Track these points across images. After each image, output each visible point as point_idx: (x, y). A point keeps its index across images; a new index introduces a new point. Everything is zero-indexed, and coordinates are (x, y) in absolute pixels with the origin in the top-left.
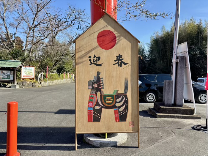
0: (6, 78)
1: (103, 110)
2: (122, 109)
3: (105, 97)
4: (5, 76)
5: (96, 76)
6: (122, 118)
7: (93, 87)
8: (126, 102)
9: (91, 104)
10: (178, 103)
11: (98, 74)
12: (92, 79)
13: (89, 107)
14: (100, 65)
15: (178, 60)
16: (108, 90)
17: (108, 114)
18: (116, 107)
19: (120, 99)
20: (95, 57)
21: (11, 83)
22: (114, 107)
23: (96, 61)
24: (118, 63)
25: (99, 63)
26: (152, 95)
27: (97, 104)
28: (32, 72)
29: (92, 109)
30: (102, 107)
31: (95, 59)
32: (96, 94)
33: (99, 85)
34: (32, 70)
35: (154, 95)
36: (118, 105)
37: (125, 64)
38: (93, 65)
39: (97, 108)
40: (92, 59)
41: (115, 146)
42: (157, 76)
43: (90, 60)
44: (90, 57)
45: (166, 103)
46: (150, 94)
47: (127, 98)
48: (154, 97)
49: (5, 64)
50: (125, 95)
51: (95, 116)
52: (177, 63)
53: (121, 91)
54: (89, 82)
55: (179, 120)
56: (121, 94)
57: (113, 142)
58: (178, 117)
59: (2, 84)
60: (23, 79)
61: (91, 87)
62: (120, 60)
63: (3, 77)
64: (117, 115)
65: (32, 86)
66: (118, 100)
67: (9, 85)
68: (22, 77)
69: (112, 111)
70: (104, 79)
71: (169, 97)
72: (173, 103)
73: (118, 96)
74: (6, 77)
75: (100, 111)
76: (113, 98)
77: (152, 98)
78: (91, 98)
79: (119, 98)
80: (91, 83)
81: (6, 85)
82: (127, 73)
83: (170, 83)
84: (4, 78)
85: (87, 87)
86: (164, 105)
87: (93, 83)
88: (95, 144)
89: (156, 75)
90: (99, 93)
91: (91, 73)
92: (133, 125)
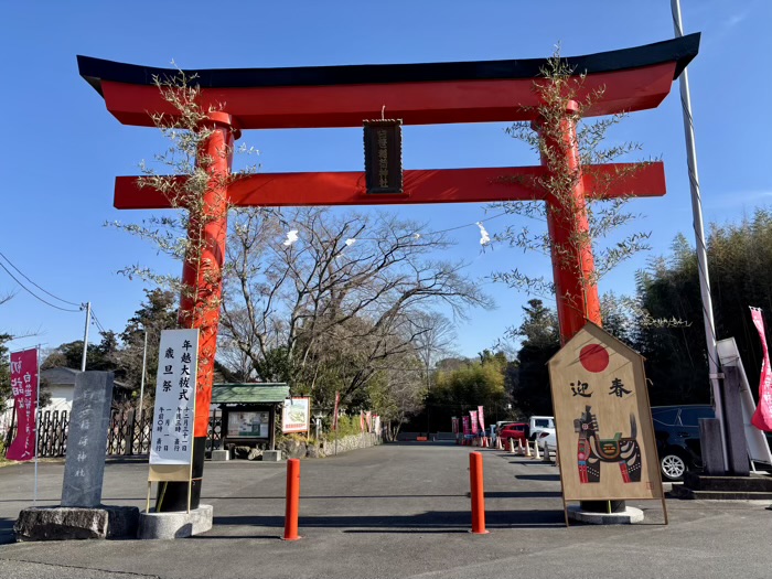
0: (250, 434)
1: (602, 463)
2: (631, 462)
3: (603, 443)
4: (246, 427)
5: (584, 411)
6: (634, 476)
7: (582, 430)
8: (637, 451)
9: (581, 456)
10: (737, 467)
11: (588, 408)
12: (579, 417)
13: (579, 459)
14: (589, 396)
15: (723, 375)
16: (605, 433)
17: (610, 471)
18: (622, 459)
19: (627, 446)
20: (579, 383)
21: (260, 448)
22: (618, 459)
23: (582, 390)
24: (615, 391)
25: (587, 392)
26: (676, 461)
27: (592, 455)
28: (303, 415)
29: (584, 463)
30: (600, 460)
31: (581, 387)
32: (588, 439)
33: (591, 426)
34: (303, 408)
35: (680, 461)
36: (623, 456)
37: (627, 392)
38: (578, 396)
39: (592, 461)
40: (576, 387)
41: (627, 521)
42: (680, 411)
43: (573, 389)
44: (572, 384)
45: (710, 468)
46: (669, 457)
47: (636, 445)
48: (682, 466)
49: (251, 394)
50: (633, 440)
51: (590, 474)
52: (721, 381)
53: (627, 434)
54: (575, 421)
55: (744, 501)
56: (627, 439)
57: (623, 517)
58: (741, 497)
59: (238, 451)
60: (286, 434)
61: (578, 429)
62: (618, 388)
63: (241, 430)
64: (626, 472)
65: (307, 454)
66: (623, 448)
67: (256, 452)
68: (285, 430)
69: (616, 465)
70: (597, 417)
71: (715, 457)
72: (727, 469)
73: (623, 441)
74: (249, 429)
75: (597, 466)
76: (615, 445)
77: (677, 469)
78: (581, 445)
79: (625, 444)
80: (578, 424)
81: (248, 454)
82: (632, 406)
83: (713, 424)
84: (245, 434)
85: (573, 429)
86: (707, 473)
87: (582, 422)
88: (594, 520)
89: (679, 409)
90: (592, 438)
91: (577, 409)
92: (652, 487)
